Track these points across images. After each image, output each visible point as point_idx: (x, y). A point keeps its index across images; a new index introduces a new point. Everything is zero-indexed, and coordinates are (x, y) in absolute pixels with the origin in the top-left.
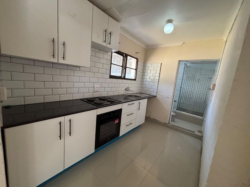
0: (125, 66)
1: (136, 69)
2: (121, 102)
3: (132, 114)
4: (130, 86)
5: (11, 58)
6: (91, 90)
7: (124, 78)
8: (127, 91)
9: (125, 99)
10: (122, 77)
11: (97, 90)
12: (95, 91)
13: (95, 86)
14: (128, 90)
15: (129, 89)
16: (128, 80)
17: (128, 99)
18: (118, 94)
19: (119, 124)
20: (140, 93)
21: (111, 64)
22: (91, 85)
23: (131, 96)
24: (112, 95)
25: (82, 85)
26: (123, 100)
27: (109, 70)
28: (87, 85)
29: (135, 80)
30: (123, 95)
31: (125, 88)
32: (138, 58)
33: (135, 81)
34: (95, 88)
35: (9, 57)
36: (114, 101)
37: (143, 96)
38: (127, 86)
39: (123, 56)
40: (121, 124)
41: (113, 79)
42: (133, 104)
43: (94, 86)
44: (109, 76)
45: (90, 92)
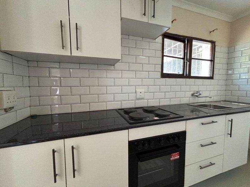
0: (188, 57)
1: (211, 61)
2: (183, 117)
3: (213, 143)
4: (201, 88)
5: (38, 62)
6: (132, 97)
7: (189, 77)
8: (197, 98)
9: (192, 111)
10: (185, 75)
11: (141, 97)
12: (137, 98)
13: (138, 90)
14: (197, 96)
15: (200, 94)
16: (197, 80)
17: (199, 111)
18: (179, 103)
19: (181, 163)
20: (225, 101)
21: (163, 56)
22: (132, 89)
23: (205, 106)
24: (168, 103)
25: (118, 89)
26: (188, 114)
27: (160, 66)
28: (125, 89)
29: (211, 78)
30: (188, 105)
31: (193, 92)
32: (214, 40)
33: (212, 80)
34: (138, 94)
35: (36, 61)
36: (168, 115)
37: (236, 107)
38: (195, 89)
39: (184, 42)
40: (187, 163)
41: (167, 79)
42: (213, 122)
43: (136, 91)
44: (159, 74)
45: (130, 99)
